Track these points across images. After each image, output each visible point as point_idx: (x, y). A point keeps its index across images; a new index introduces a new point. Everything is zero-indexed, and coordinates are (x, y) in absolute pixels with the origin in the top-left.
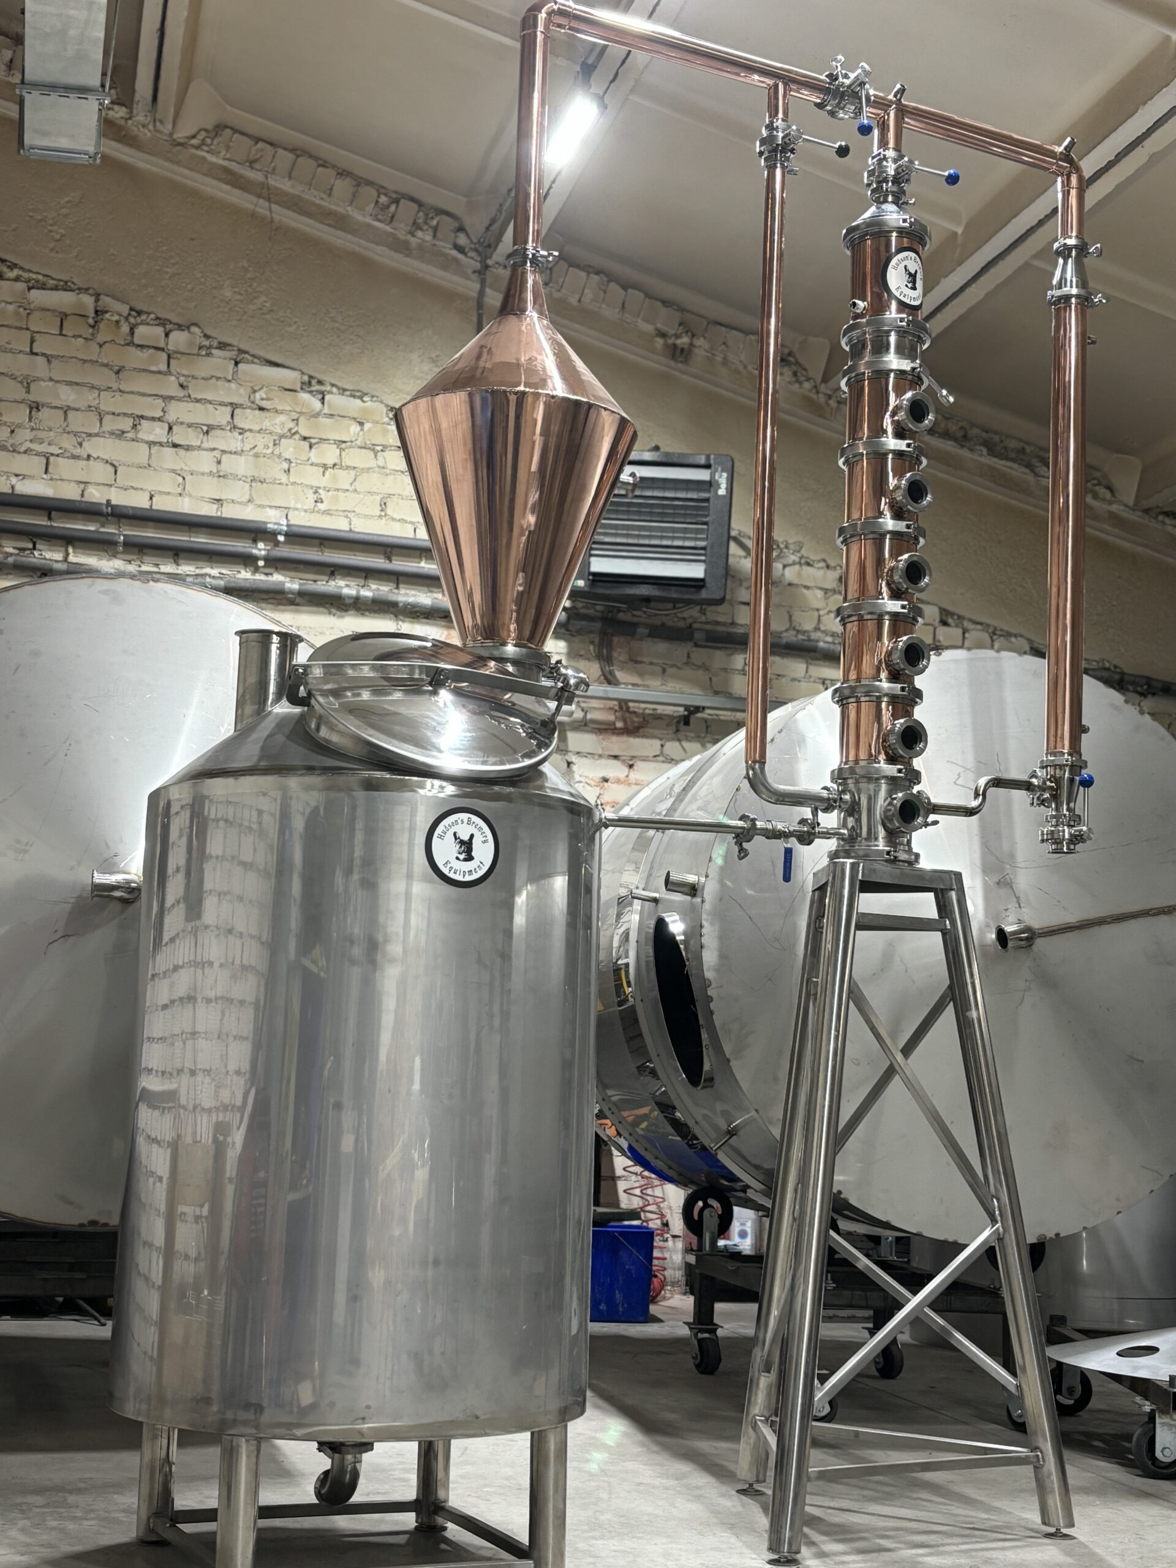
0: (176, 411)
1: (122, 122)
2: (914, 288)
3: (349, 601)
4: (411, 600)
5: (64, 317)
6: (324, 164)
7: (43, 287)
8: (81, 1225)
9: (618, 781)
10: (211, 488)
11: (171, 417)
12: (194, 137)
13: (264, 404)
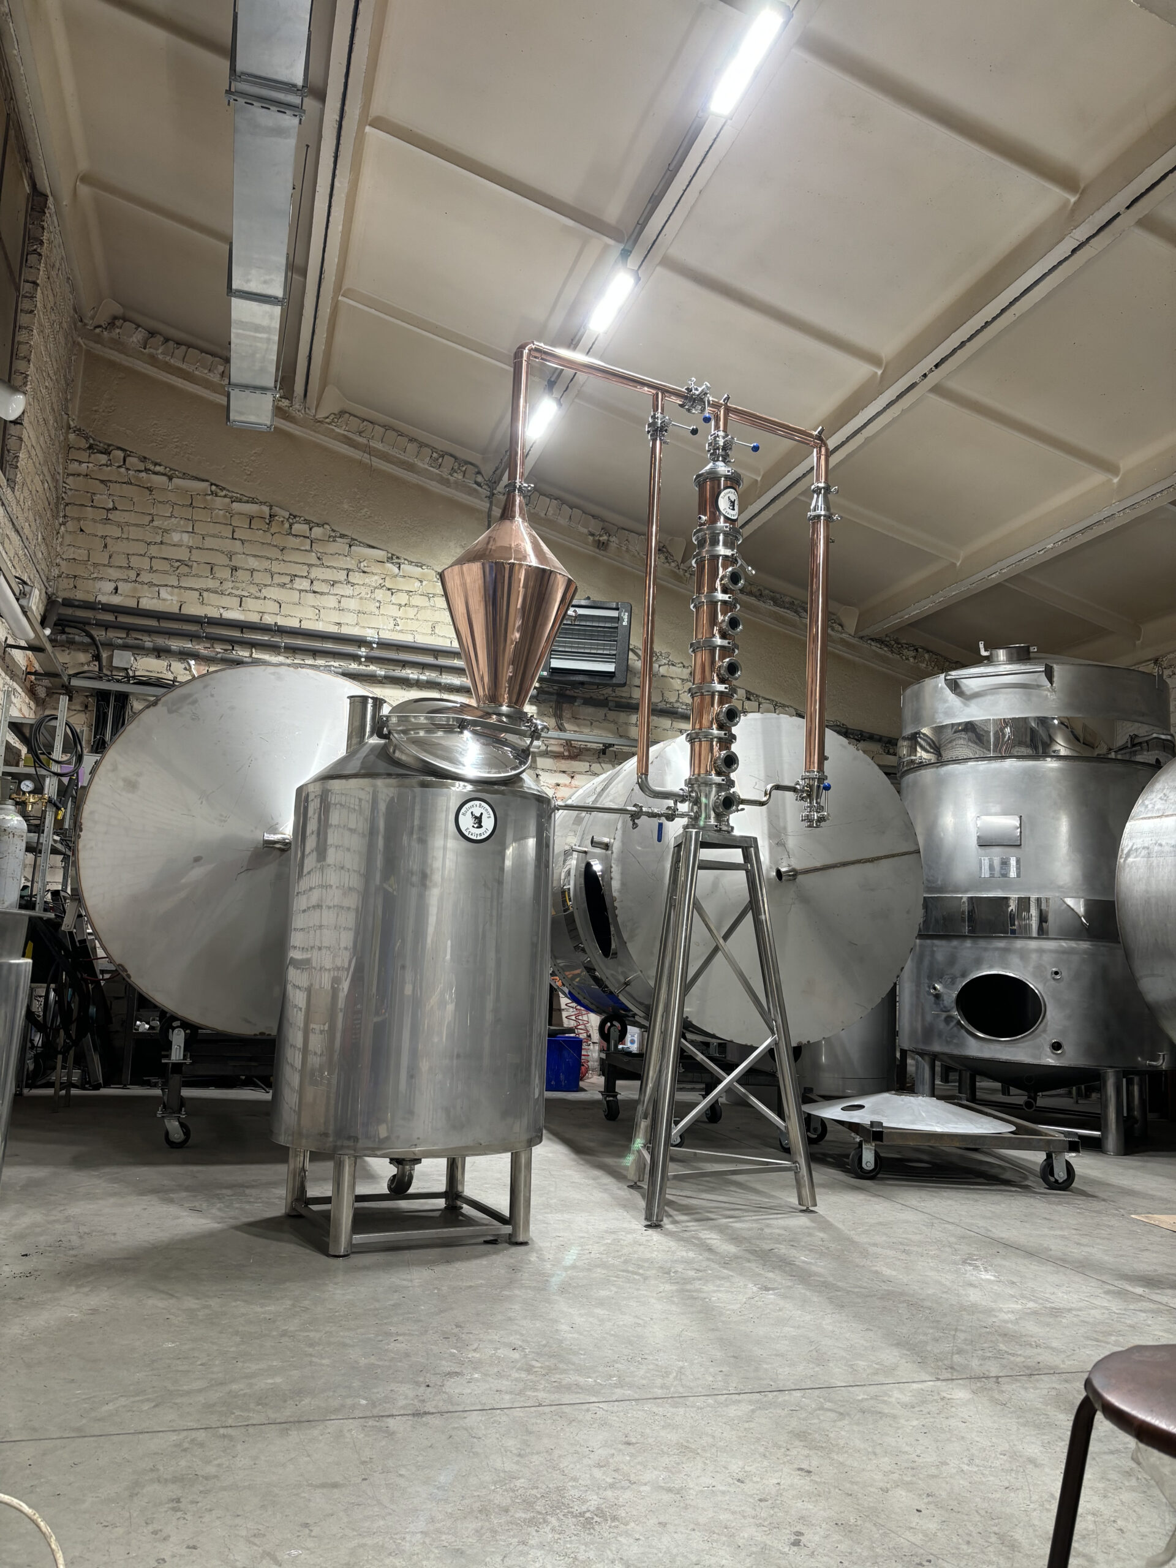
0: (315, 573)
1: (287, 408)
2: (733, 509)
3: (413, 682)
4: (449, 681)
5: (251, 518)
6: (401, 435)
7: (240, 501)
8: (255, 1035)
9: (565, 785)
10: (336, 617)
11: (312, 576)
12: (327, 418)
13: (366, 569)
